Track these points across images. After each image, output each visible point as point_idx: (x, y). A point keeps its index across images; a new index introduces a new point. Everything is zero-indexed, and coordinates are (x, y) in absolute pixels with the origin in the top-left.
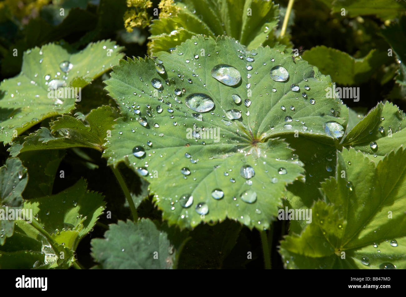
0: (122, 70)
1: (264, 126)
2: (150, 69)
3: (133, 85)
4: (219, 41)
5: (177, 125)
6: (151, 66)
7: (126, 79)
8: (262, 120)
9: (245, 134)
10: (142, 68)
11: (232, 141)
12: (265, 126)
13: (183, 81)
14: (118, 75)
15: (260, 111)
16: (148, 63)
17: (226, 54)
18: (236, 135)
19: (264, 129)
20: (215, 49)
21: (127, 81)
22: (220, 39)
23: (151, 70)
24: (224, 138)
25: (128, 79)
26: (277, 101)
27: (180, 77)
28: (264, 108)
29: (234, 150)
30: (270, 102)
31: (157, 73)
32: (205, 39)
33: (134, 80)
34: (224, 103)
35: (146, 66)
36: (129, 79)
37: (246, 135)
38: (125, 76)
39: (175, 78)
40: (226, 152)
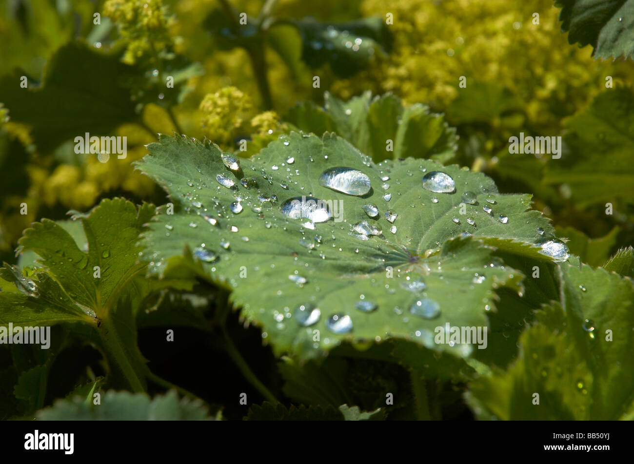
0: (165, 151)
1: (427, 242)
2: (213, 161)
3: (185, 174)
4: (327, 139)
5: (271, 227)
6: (214, 155)
7: (173, 164)
8: (421, 236)
9: (394, 251)
10: (199, 155)
11: (372, 258)
12: (429, 242)
13: (272, 184)
14: (158, 158)
15: (415, 224)
16: (208, 151)
17: (342, 159)
18: (379, 252)
19: (427, 246)
20: (321, 151)
21: (174, 168)
22: (329, 136)
23: (215, 162)
24: (359, 255)
25: (175, 166)
26: (443, 213)
27: (267, 179)
28: (422, 220)
29: (379, 270)
30: (432, 214)
31: (226, 168)
32: (302, 137)
33: (187, 167)
34: (349, 215)
35: (206, 153)
36: (178, 166)
37: (396, 251)
38: (171, 160)
39: (258, 179)
40: (366, 272)
